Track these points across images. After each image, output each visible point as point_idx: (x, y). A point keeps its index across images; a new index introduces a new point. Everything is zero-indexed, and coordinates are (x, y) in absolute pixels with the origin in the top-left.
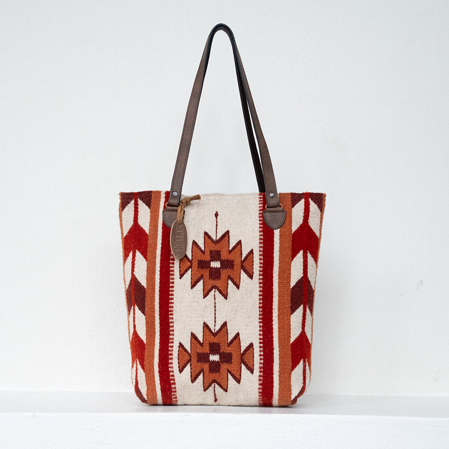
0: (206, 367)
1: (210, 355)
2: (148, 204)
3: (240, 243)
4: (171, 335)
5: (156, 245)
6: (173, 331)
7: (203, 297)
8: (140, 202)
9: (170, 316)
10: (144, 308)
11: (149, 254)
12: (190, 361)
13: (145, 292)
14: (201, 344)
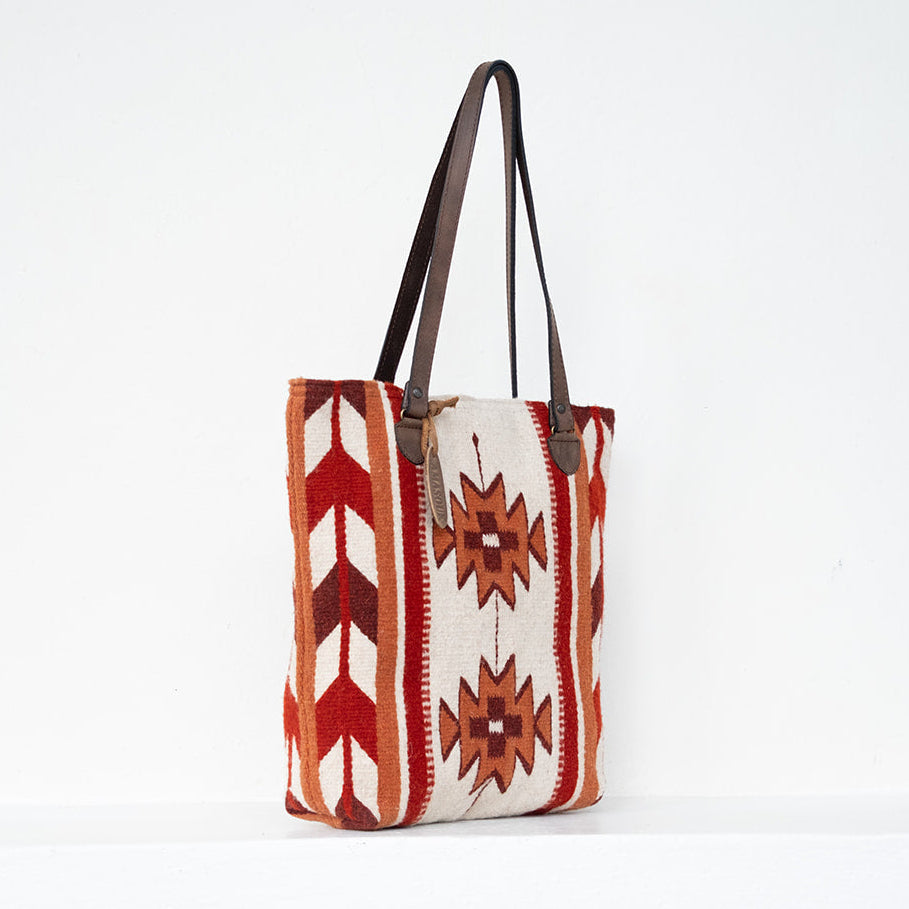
0: (484, 745)
1: (490, 723)
2: (361, 409)
3: (520, 498)
4: (425, 683)
5: (390, 498)
6: (428, 675)
7: (478, 605)
8: (344, 403)
9: (424, 646)
10: (376, 629)
11: (377, 516)
12: (458, 735)
13: (376, 596)
14: (477, 701)
